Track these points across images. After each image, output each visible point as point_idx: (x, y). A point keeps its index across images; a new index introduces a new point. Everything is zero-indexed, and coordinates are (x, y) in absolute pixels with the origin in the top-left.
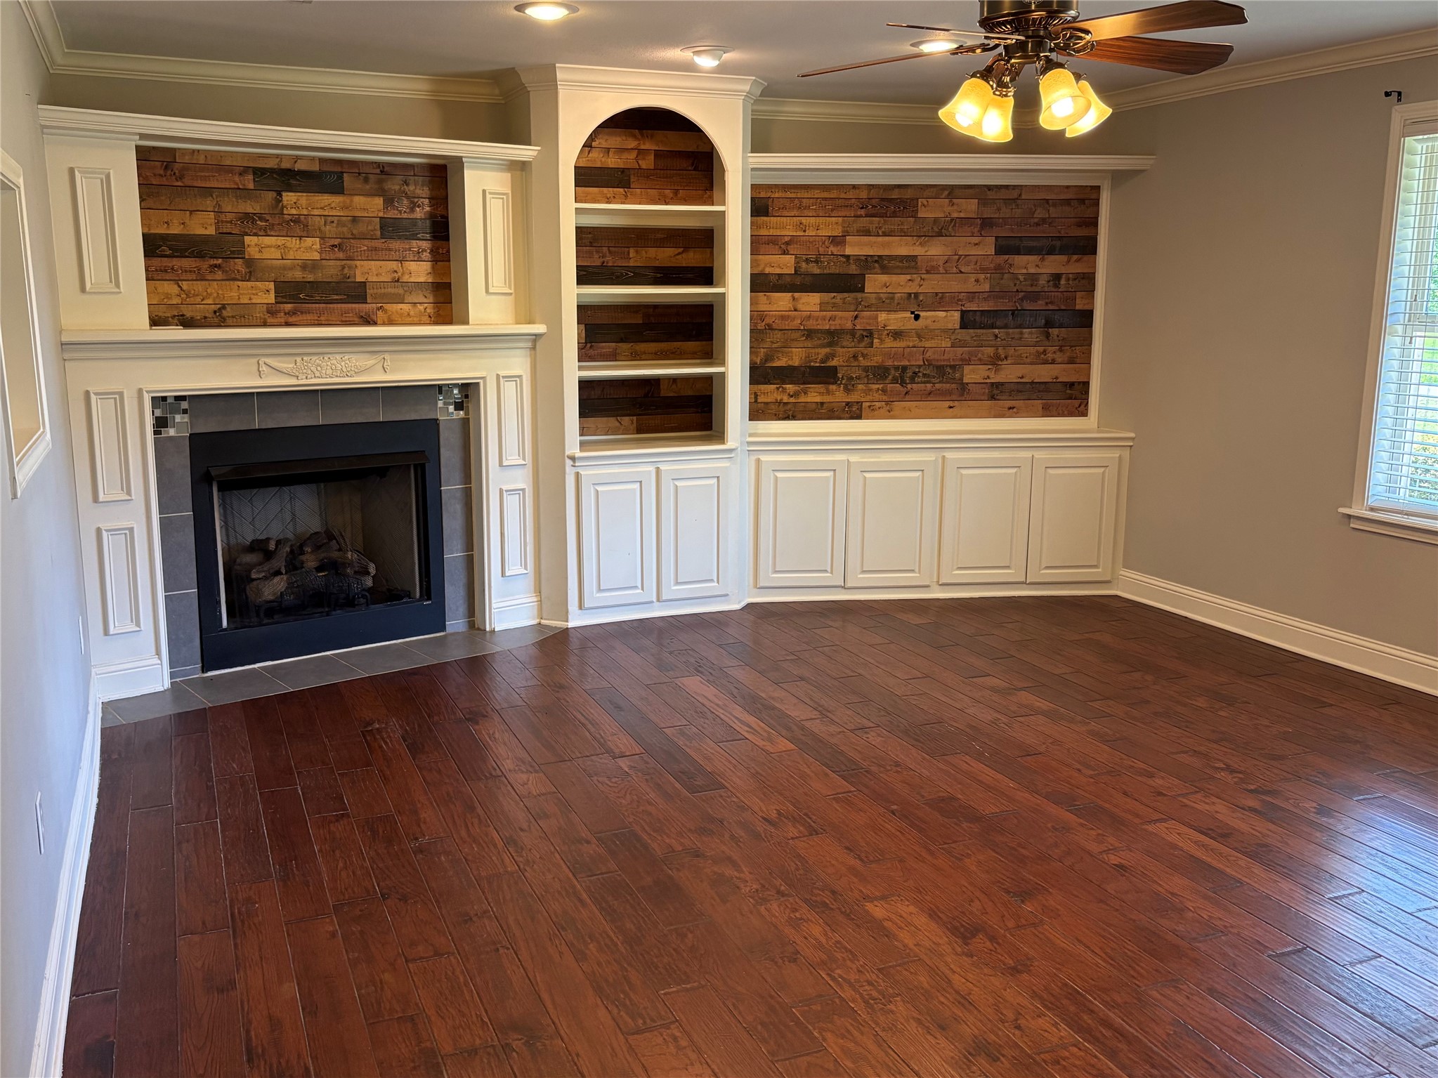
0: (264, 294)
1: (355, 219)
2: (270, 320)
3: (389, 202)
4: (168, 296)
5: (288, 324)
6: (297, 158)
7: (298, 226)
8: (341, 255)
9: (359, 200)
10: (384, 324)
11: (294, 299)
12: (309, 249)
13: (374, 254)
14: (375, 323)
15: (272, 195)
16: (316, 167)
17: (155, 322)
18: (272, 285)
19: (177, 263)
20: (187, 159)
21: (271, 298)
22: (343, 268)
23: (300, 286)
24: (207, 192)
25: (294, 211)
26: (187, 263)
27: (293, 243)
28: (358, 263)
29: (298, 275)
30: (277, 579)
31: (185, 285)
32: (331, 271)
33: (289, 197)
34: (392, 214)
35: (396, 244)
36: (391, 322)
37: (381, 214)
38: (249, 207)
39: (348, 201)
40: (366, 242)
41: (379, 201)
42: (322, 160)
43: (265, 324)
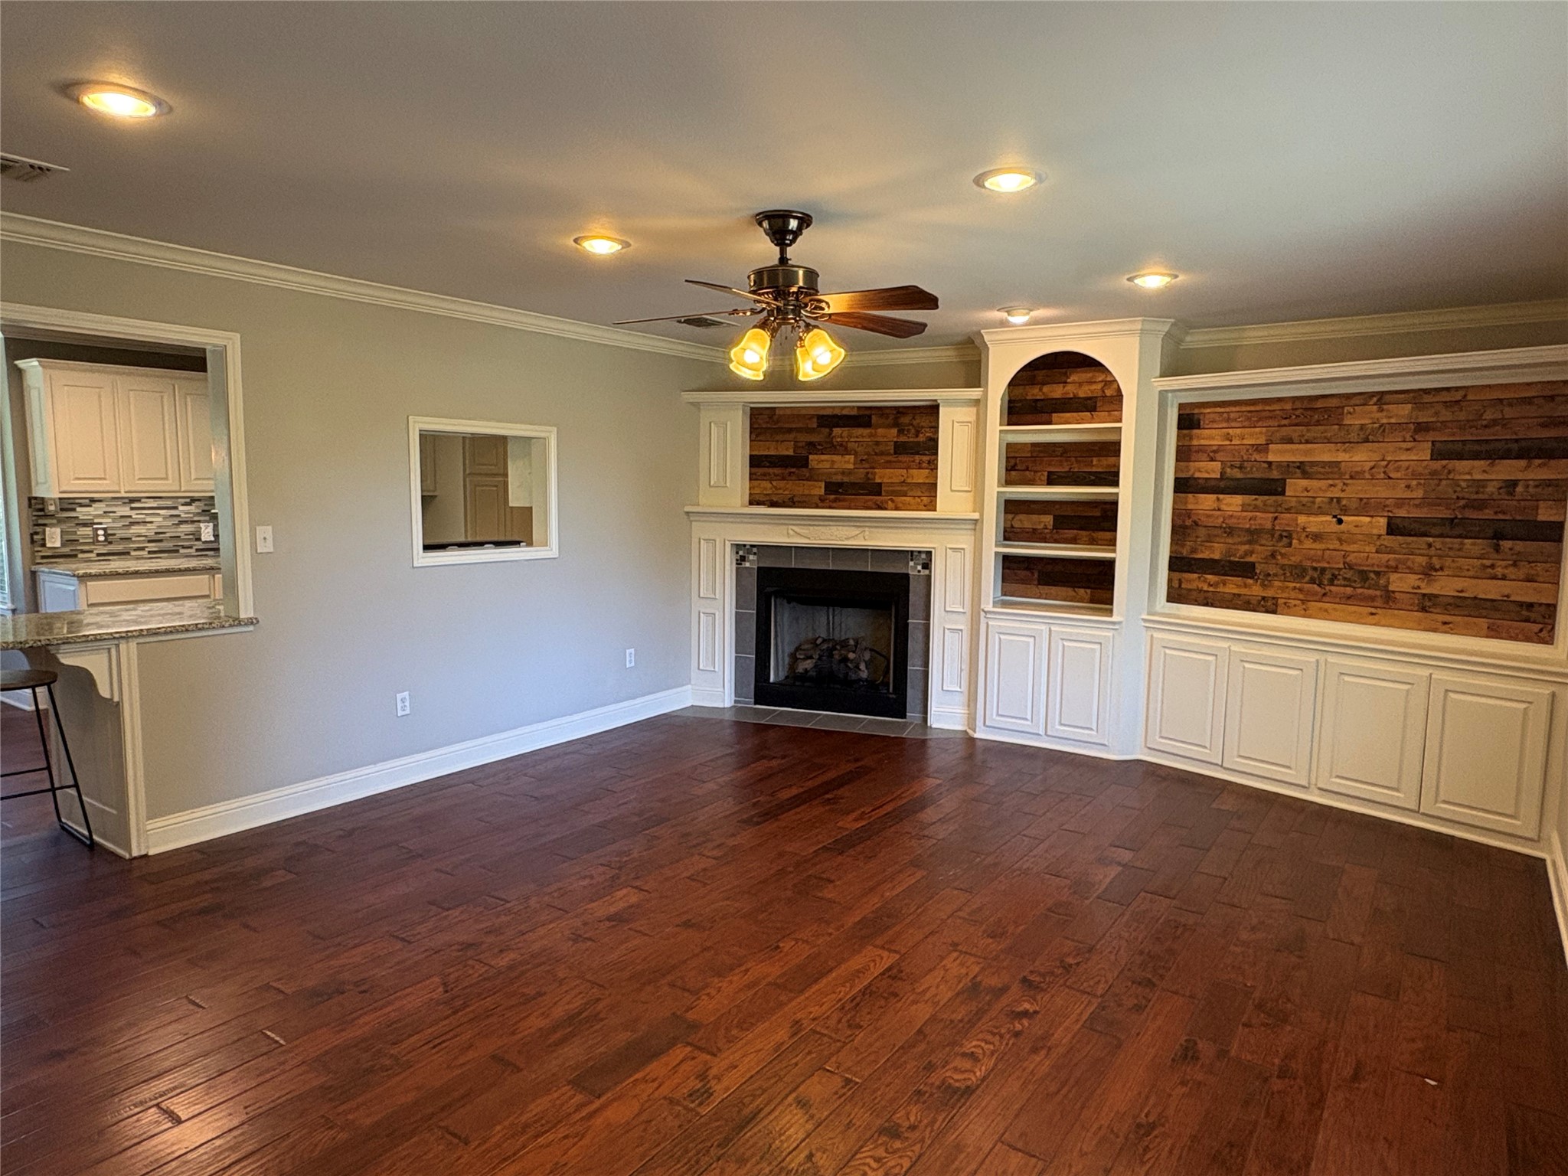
0: (819, 489)
1: (877, 443)
2: (820, 505)
3: (901, 432)
4: (765, 489)
5: (830, 507)
6: (844, 407)
7: (843, 449)
8: (867, 466)
9: (880, 431)
10: (892, 510)
11: (836, 492)
12: (847, 462)
13: (889, 465)
14: (886, 509)
15: (827, 430)
16: (854, 412)
17: (752, 502)
18: (823, 485)
19: (771, 470)
20: (781, 413)
21: (822, 491)
22: (868, 473)
23: (841, 485)
24: (790, 430)
25: (839, 440)
26: (777, 471)
27: (836, 458)
28: (877, 470)
29: (838, 478)
30: (809, 661)
31: (774, 483)
32: (859, 476)
33: (837, 431)
34: (903, 439)
35: (903, 458)
36: (897, 509)
37: (895, 440)
38: (814, 438)
39: (873, 431)
40: (884, 457)
41: (895, 431)
42: (859, 408)
43: (817, 507)
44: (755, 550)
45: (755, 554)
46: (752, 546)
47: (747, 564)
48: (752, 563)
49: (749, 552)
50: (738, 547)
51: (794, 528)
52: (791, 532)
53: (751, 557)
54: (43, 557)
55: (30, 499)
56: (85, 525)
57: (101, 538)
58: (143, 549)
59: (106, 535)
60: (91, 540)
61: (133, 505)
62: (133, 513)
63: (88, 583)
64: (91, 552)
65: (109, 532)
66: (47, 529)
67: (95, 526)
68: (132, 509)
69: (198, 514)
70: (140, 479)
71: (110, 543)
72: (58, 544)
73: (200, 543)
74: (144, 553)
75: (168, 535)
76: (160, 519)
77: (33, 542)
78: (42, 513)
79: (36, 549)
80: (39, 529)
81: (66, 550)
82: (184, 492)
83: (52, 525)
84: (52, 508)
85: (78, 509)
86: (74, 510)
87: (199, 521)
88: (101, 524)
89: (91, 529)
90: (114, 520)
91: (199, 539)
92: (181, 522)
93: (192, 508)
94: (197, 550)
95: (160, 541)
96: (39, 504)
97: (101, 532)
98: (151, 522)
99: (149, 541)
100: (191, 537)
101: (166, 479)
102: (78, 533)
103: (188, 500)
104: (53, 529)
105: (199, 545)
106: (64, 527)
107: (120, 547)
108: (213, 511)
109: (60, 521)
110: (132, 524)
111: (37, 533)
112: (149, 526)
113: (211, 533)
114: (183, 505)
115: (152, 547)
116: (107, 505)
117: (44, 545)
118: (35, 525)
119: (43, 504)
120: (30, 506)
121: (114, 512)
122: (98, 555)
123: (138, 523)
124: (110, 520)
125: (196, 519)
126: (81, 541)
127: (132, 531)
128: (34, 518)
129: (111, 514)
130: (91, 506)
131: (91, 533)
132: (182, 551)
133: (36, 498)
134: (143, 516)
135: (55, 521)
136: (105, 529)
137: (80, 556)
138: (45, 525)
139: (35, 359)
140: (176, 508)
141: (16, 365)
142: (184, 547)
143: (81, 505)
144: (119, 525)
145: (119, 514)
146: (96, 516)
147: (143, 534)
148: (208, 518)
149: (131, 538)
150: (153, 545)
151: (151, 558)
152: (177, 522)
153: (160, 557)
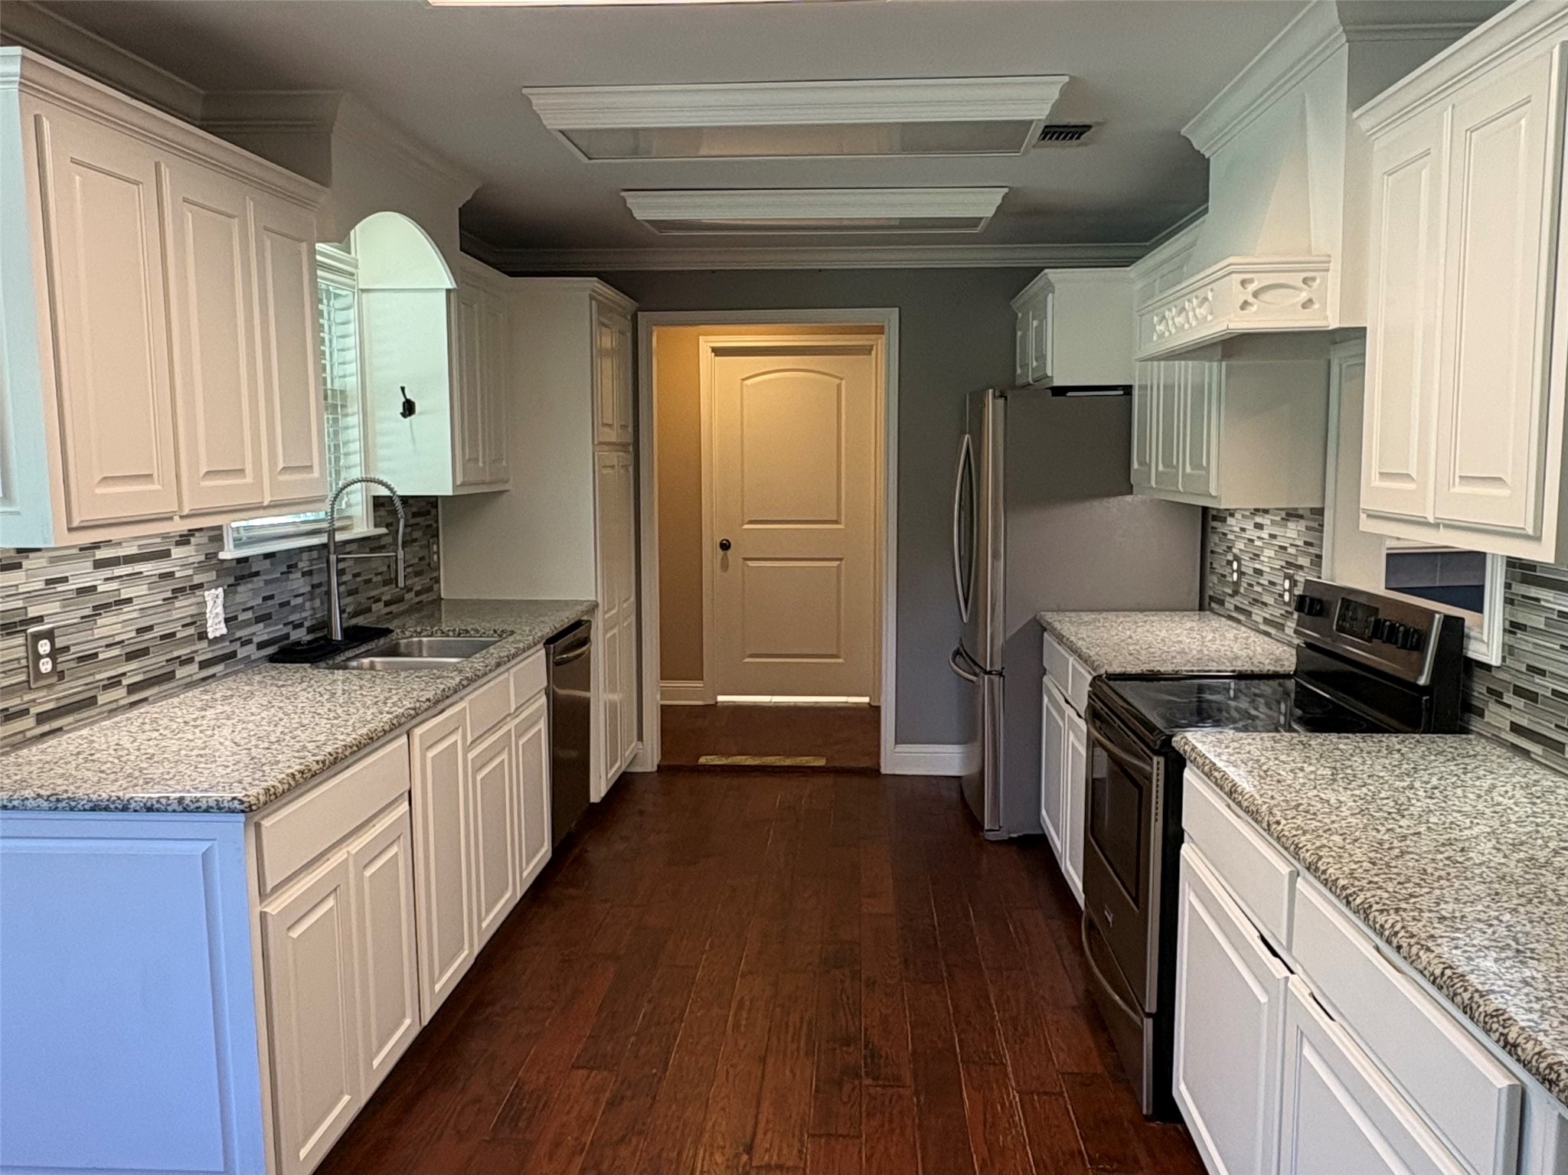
56: (10, 628)
57: (46, 666)
58: (114, 683)
59: (53, 654)
60: (23, 677)
62: (99, 578)
64: (27, 712)
65: (60, 643)
67: (32, 630)
68: (99, 564)
69: (201, 567)
70: (207, 474)
71: (60, 676)
73: (204, 644)
74: (120, 693)
75: (157, 632)
76: (143, 590)
87: (200, 586)
88: (40, 619)
89: (20, 640)
90: (66, 602)
91: (202, 636)
92: (176, 594)
93: (192, 553)
94: (202, 665)
95: (146, 652)
97: (43, 647)
98: (129, 601)
99: (131, 656)
100: (192, 630)
101: (243, 472)
105: (204, 650)
107: (71, 688)
108: (221, 556)
110: (98, 610)
112: (126, 613)
113: (222, 616)
114: (177, 544)
115: (134, 671)
116: (51, 561)
121: (65, 580)
122: (42, 718)
123: (108, 607)
124: (58, 607)
125: (197, 580)
126: (5, 682)
127: (98, 633)
129: (61, 588)
130: (19, 566)
131: (23, 652)
132: (180, 673)
134: (114, 585)
136: (49, 635)
137: (5, 730)
140: (168, 554)
142: (181, 662)
144: (74, 617)
145: (74, 584)
146: (31, 597)
147: (118, 639)
148: (213, 575)
149: (96, 655)
150: (134, 665)
151: (133, 704)
152: (169, 594)
153: (145, 699)
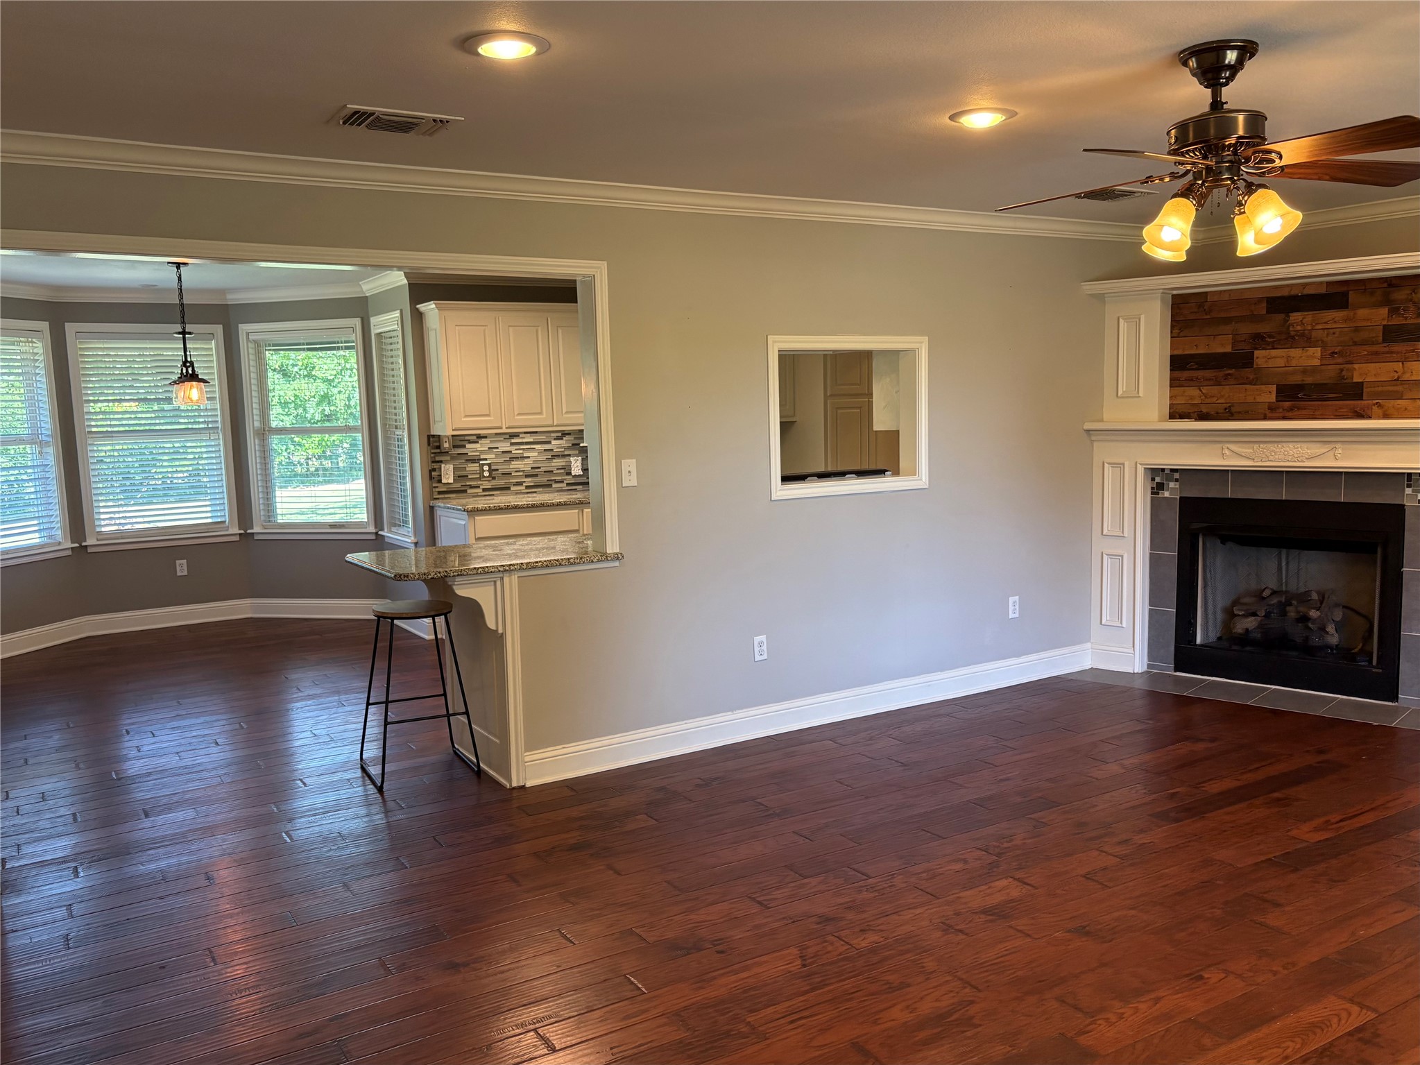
0: (1268, 395)
1: (1357, 329)
2: (1269, 415)
3: (1394, 311)
4: (1192, 398)
5: (1284, 418)
6: (1307, 284)
7: (1305, 340)
8: (1340, 360)
9: (1362, 313)
10: (1379, 418)
11: (1293, 398)
12: (1312, 357)
13: (1374, 357)
14: (1369, 417)
15: (1282, 316)
16: (1323, 290)
17: (1173, 415)
18: (1274, 388)
19: (1200, 374)
20: (1216, 298)
21: (1273, 398)
22: (1342, 370)
23: (1300, 387)
24: (1227, 321)
25: (1299, 328)
26: (1208, 373)
27: (1295, 353)
28: (1356, 366)
29: (1297, 379)
30: (1251, 619)
31: (1205, 390)
32: (1330, 373)
33: (1295, 317)
34: (1397, 321)
35: (1398, 347)
36: (1386, 416)
37: (1385, 323)
38: (1263, 328)
39: (1352, 314)
40: (1367, 347)
41: (1384, 311)
42: (1328, 283)
43: (1265, 418)
44: (1177, 476)
45: (1177, 480)
46: (1172, 470)
47: (1167, 494)
48: (1172, 491)
49: (1169, 479)
50: (1154, 472)
51: (1229, 446)
52: (1227, 452)
53: (1172, 485)
54: (440, 493)
55: (429, 437)
56: (473, 461)
57: (486, 474)
58: (520, 484)
59: (490, 471)
60: (478, 476)
61: (513, 441)
62: (513, 449)
63: (476, 518)
64: (478, 487)
65: (493, 468)
66: (443, 465)
67: (481, 462)
68: (512, 444)
69: (568, 448)
70: (519, 414)
71: (494, 478)
72: (451, 481)
73: (570, 477)
74: (522, 488)
75: (542, 469)
76: (536, 454)
77: (431, 478)
78: (438, 451)
79: (434, 485)
80: (436, 466)
81: (458, 486)
82: (556, 426)
83: (446, 462)
84: (446, 445)
85: (468, 446)
86: (464, 446)
87: (569, 455)
88: (486, 459)
89: (478, 465)
90: (497, 455)
91: (570, 474)
92: (554, 457)
93: (563, 442)
94: (568, 484)
95: (536, 475)
96: (436, 442)
97: (486, 468)
98: (529, 457)
99: (527, 476)
100: (562, 471)
101: (541, 413)
102: (467, 469)
103: (560, 434)
104: (448, 466)
105: (569, 479)
106: (457, 462)
107: (500, 482)
108: (581, 445)
109: (453, 458)
110: (512, 459)
111: (434, 470)
112: (527, 461)
113: (580, 467)
114: (555, 439)
115: (529, 482)
116: (491, 442)
117: (440, 481)
118: (433, 462)
119: (439, 441)
120: (429, 444)
121: (497, 448)
122: (484, 490)
123: (517, 458)
124: (493, 456)
125: (566, 453)
126: (469, 477)
127: (511, 467)
128: (432, 455)
129: (495, 450)
130: (478, 442)
131: (478, 468)
132: (555, 485)
133: (434, 436)
134: (521, 451)
135: (448, 458)
136: (489, 465)
137: (469, 491)
138: (441, 462)
139: (432, 302)
140: (550, 442)
141: (417, 309)
142: (556, 482)
143: (470, 442)
144: (501, 460)
145: (501, 449)
146: (482, 452)
147: (521, 469)
148: (577, 452)
149: (511, 474)
150: (530, 479)
151: (528, 493)
152: (550, 457)
153: (535, 492)
